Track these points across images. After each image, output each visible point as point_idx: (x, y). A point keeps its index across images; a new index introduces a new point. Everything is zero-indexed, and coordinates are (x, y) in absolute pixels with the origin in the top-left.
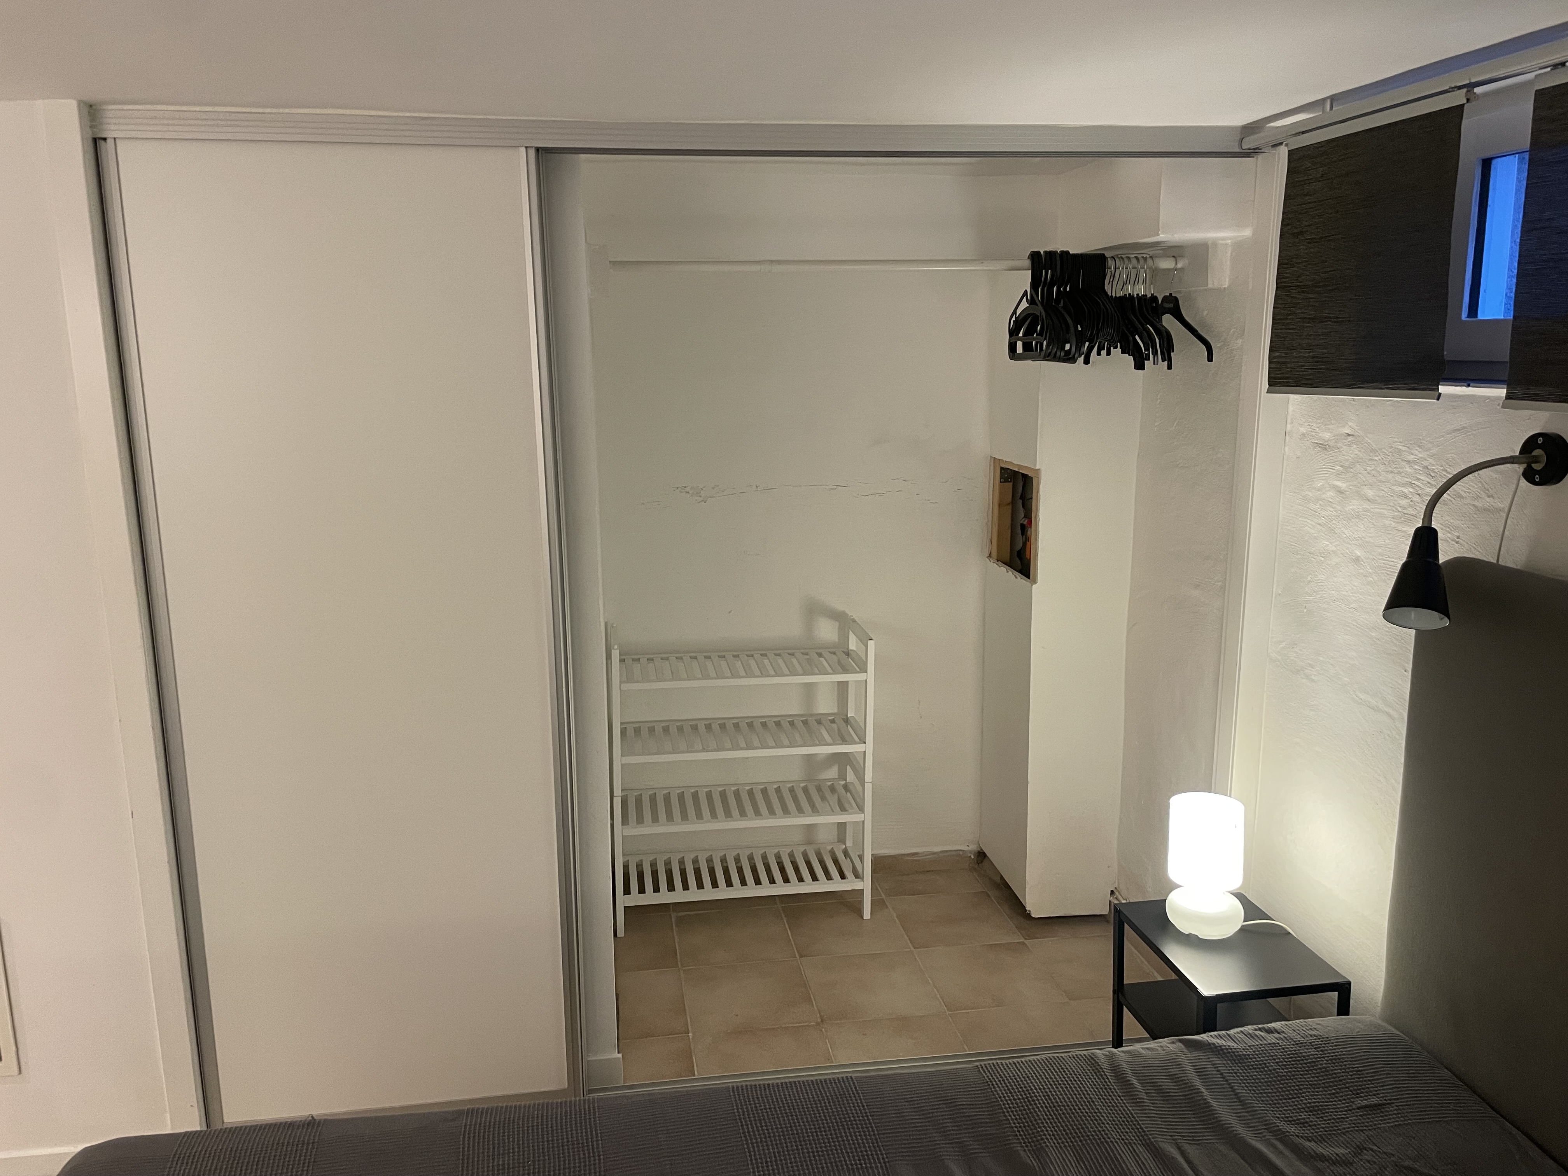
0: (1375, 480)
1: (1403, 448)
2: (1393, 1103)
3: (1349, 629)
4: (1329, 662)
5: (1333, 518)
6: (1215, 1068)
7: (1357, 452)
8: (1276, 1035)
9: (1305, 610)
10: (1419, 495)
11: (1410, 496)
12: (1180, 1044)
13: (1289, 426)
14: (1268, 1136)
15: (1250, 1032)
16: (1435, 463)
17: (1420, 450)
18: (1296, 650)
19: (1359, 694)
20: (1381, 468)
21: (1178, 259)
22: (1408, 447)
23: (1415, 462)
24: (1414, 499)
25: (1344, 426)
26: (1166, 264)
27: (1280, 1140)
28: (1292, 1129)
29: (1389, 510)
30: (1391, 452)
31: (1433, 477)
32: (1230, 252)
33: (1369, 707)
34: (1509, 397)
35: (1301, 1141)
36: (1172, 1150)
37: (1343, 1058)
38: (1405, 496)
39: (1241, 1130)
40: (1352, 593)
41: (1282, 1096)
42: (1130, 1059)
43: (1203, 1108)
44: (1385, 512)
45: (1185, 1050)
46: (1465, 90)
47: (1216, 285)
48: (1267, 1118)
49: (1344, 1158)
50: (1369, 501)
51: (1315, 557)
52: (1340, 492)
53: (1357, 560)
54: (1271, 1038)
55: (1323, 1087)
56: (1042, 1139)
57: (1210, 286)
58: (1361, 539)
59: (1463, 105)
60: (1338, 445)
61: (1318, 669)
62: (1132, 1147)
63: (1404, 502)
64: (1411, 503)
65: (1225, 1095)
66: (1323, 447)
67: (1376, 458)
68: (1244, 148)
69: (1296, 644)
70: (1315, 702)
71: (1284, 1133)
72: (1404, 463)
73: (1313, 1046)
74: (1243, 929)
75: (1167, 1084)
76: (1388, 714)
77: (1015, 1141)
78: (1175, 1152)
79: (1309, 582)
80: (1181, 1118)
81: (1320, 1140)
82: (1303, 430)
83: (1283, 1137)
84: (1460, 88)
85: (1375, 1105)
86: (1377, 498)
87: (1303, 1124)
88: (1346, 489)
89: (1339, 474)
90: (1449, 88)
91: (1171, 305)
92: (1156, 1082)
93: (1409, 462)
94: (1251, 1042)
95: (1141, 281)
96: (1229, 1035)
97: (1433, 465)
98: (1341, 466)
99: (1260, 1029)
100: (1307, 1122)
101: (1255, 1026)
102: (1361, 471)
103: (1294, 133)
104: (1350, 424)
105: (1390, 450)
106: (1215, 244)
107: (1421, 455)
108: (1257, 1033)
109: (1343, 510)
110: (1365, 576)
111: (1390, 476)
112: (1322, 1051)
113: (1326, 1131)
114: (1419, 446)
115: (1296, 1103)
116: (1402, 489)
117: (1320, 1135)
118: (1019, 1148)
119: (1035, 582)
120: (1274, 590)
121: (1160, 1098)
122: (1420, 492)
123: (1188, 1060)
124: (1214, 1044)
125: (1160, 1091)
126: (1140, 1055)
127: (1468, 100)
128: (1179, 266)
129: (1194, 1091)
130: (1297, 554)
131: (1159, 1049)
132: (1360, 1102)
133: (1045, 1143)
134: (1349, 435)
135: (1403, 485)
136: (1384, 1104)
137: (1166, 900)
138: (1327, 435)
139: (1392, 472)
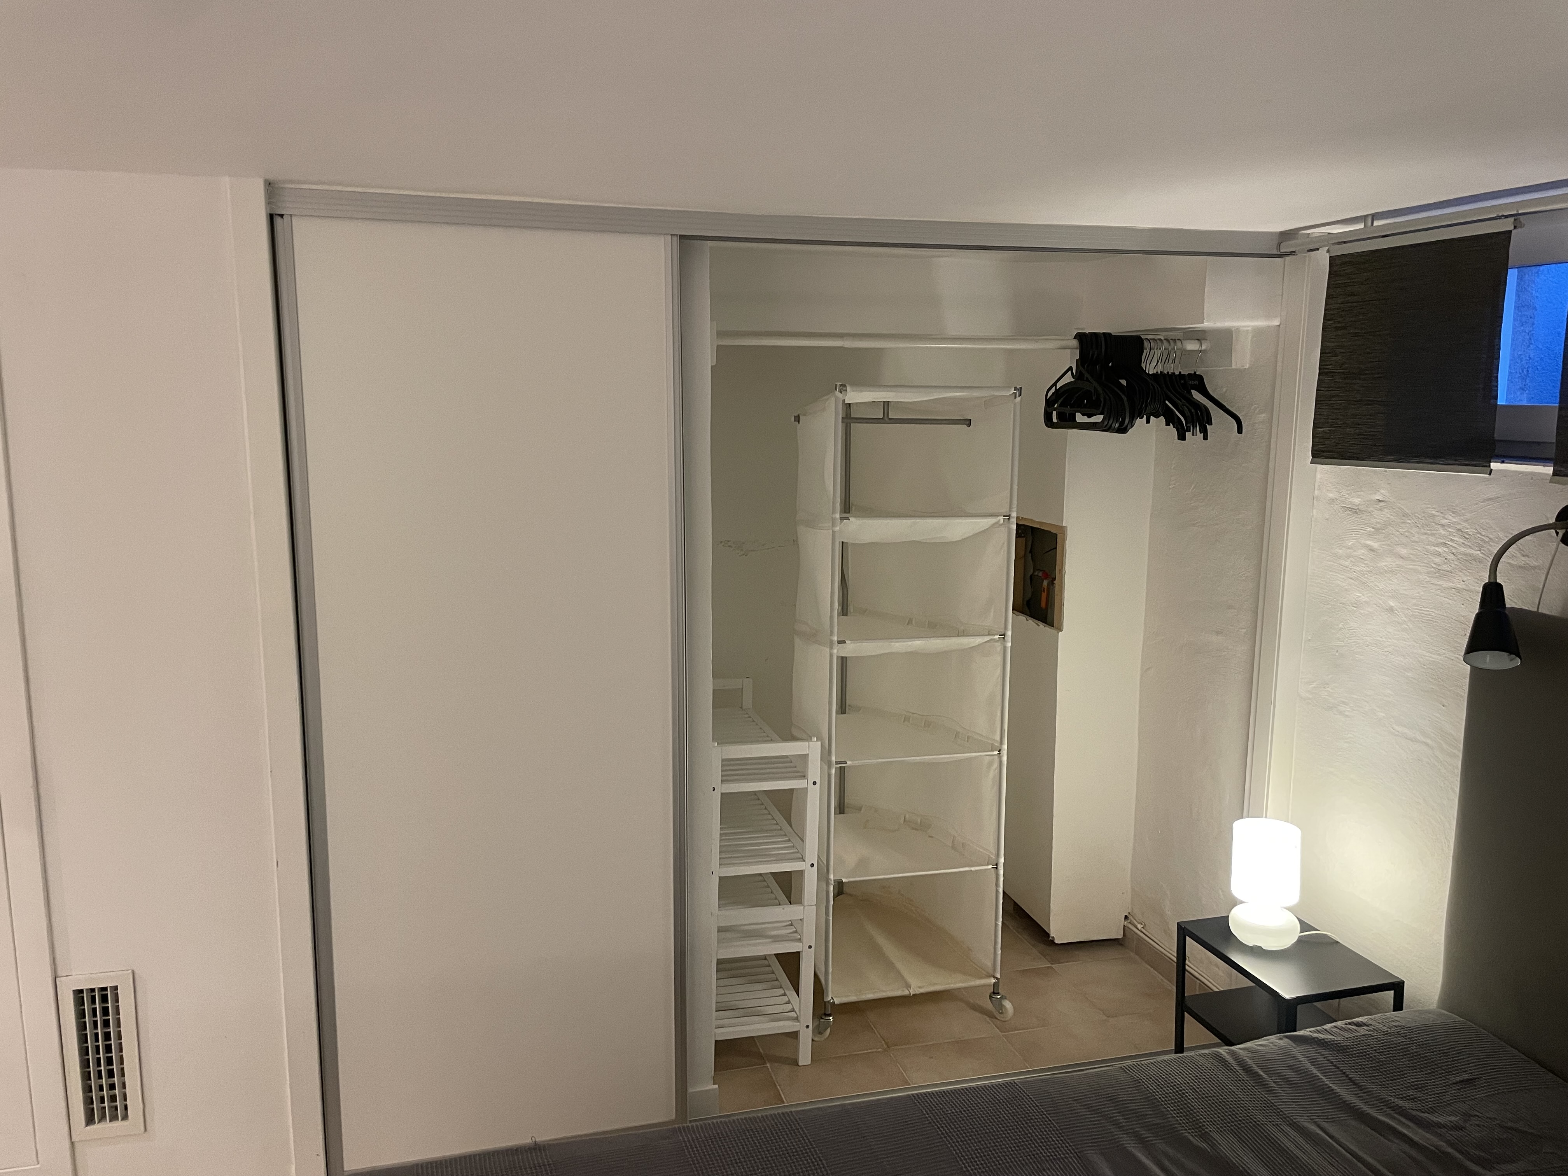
0: (1408, 540)
1: (1437, 514)
2: (1481, 1077)
3: (1384, 670)
4: (1363, 699)
5: (1365, 572)
6: (1324, 1058)
7: (1389, 516)
8: (1365, 1028)
9: (1337, 654)
10: (1453, 553)
11: (1444, 555)
12: (1287, 1040)
13: (1316, 492)
14: (1389, 1111)
15: (1343, 1026)
16: (1468, 527)
17: (1454, 515)
18: (1328, 689)
19: (1397, 728)
20: (1414, 530)
21: (1203, 342)
22: (1441, 513)
23: (1449, 526)
24: (1449, 557)
25: (1375, 493)
26: (1191, 346)
27: (1399, 1114)
28: (1406, 1104)
29: (1423, 566)
30: (1424, 517)
31: (1467, 538)
32: (1250, 338)
33: (1407, 739)
34: (1555, 474)
35: (1418, 1113)
36: (1313, 1127)
37: (1429, 1043)
38: (1439, 555)
39: (1365, 1108)
40: (1386, 638)
41: (1388, 1077)
42: (1249, 1055)
43: (1327, 1092)
44: (1420, 568)
45: (1293, 1045)
46: (1512, 219)
47: (1239, 366)
48: (1382, 1097)
49: (1457, 1124)
50: (1402, 558)
51: (1347, 607)
52: (1372, 550)
53: (1391, 610)
54: (1363, 1031)
55: (1419, 1069)
56: (1204, 1125)
57: (1234, 367)
58: (1395, 591)
59: (1510, 232)
60: (1369, 509)
61: (1352, 705)
62: (1280, 1127)
63: (1437, 560)
64: (1445, 561)
65: (1340, 1080)
66: (1355, 511)
67: (1409, 521)
68: (1281, 251)
69: (1328, 684)
70: (1350, 735)
71: (1401, 1107)
72: (1439, 526)
73: (1399, 1034)
74: (1300, 941)
75: (1290, 1074)
76: (1427, 744)
77: (1181, 1128)
78: (1315, 1129)
79: (1341, 629)
80: (1311, 1101)
81: (1432, 1111)
82: (1331, 495)
83: (1402, 1112)
84: (1506, 217)
85: (1468, 1080)
86: (1411, 556)
87: (1413, 1099)
88: (1378, 548)
89: (1370, 535)
90: (1497, 216)
91: (1196, 382)
92: (1280, 1073)
93: (1443, 526)
94: (1347, 1035)
95: (1170, 361)
96: (1326, 1030)
97: (1467, 529)
98: (1373, 528)
99: (1350, 1024)
100: (1416, 1098)
101: (1345, 1021)
102: (1394, 533)
103: (1336, 241)
104: (1382, 491)
105: (1423, 515)
106: (1238, 329)
107: (1455, 520)
108: (1349, 1026)
109: (1375, 566)
110: (1399, 623)
111: (1424, 537)
112: (1409, 1038)
113: (1434, 1104)
114: (1453, 512)
115: (1402, 1083)
116: (1436, 549)
117: (1430, 1107)
118: (1186, 1134)
119: (1060, 629)
120: (1304, 636)
121: (1287, 1086)
122: (1454, 551)
123: (1297, 1051)
124: (1317, 1038)
125: (1286, 1080)
126: (1256, 1051)
127: (1515, 227)
128: (1204, 347)
129: (1315, 1078)
130: (1328, 604)
131: (1271, 1045)
132: (1453, 1079)
133: (1207, 1128)
134: (1380, 501)
135: (1437, 545)
136: (1475, 1079)
137: (1228, 916)
138: (1357, 501)
139: (1426, 534)
